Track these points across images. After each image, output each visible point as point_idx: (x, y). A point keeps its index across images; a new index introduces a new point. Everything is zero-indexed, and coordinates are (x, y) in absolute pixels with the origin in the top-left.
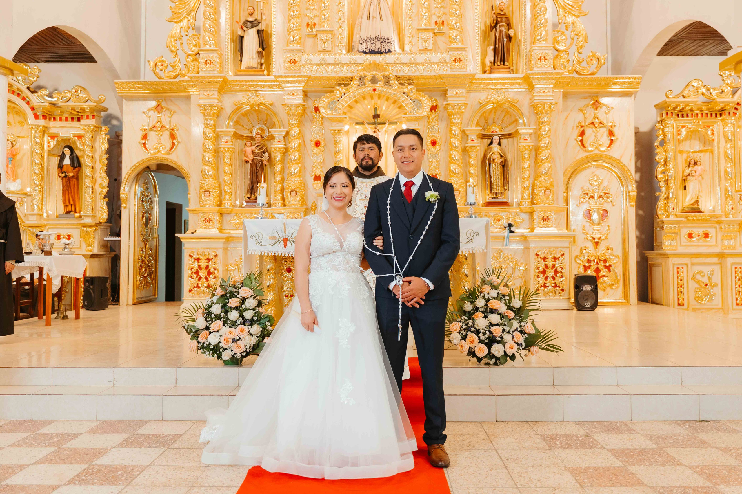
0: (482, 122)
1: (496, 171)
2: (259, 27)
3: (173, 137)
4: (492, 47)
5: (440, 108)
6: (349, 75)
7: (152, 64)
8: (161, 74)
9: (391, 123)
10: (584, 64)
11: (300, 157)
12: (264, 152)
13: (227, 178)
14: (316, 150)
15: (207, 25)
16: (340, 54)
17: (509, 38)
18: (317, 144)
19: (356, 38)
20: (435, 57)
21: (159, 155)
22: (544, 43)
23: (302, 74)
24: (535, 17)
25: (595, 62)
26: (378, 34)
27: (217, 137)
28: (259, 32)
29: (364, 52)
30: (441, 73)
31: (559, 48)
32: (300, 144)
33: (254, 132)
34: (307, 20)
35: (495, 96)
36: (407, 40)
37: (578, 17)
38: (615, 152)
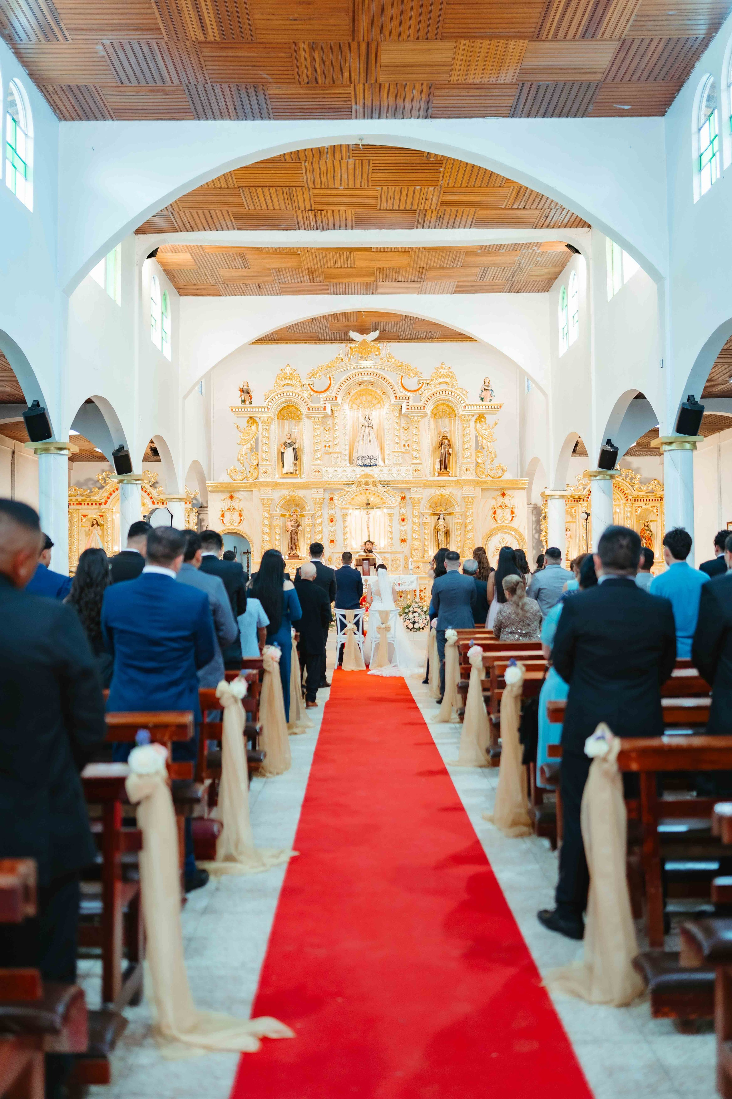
0: (434, 506)
1: (442, 536)
2: (294, 446)
3: (240, 515)
4: (439, 460)
5: (407, 498)
6: (351, 480)
7: (229, 471)
8: (234, 477)
9: (377, 508)
10: (494, 471)
11: (322, 529)
12: (298, 526)
13: (277, 543)
14: (331, 524)
15: (264, 448)
16: (345, 466)
17: (449, 454)
18: (332, 521)
19: (355, 455)
20: (403, 469)
21: (232, 527)
22: (469, 460)
23: (323, 480)
24: (464, 443)
25: (501, 470)
26: (369, 454)
27: (271, 516)
28: (294, 449)
29: (361, 466)
30: (407, 479)
31: (479, 461)
32: (322, 522)
33: (292, 512)
34: (324, 444)
35: (440, 492)
36: (386, 457)
37: (490, 442)
38: (515, 524)
